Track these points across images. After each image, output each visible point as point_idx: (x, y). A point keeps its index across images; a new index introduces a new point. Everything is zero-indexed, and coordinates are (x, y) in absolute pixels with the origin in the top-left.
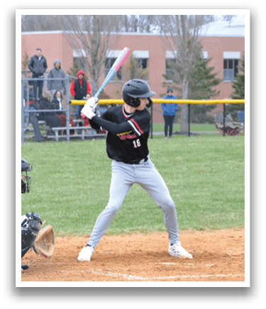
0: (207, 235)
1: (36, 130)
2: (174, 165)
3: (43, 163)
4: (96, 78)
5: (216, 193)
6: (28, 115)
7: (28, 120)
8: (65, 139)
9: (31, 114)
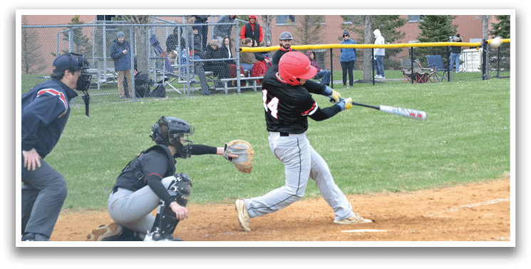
0: (403, 197)
1: (203, 81)
2: (360, 118)
3: (214, 120)
4: (268, 21)
5: (409, 150)
6: (193, 65)
7: (193, 71)
8: (236, 91)
9: (197, 64)
